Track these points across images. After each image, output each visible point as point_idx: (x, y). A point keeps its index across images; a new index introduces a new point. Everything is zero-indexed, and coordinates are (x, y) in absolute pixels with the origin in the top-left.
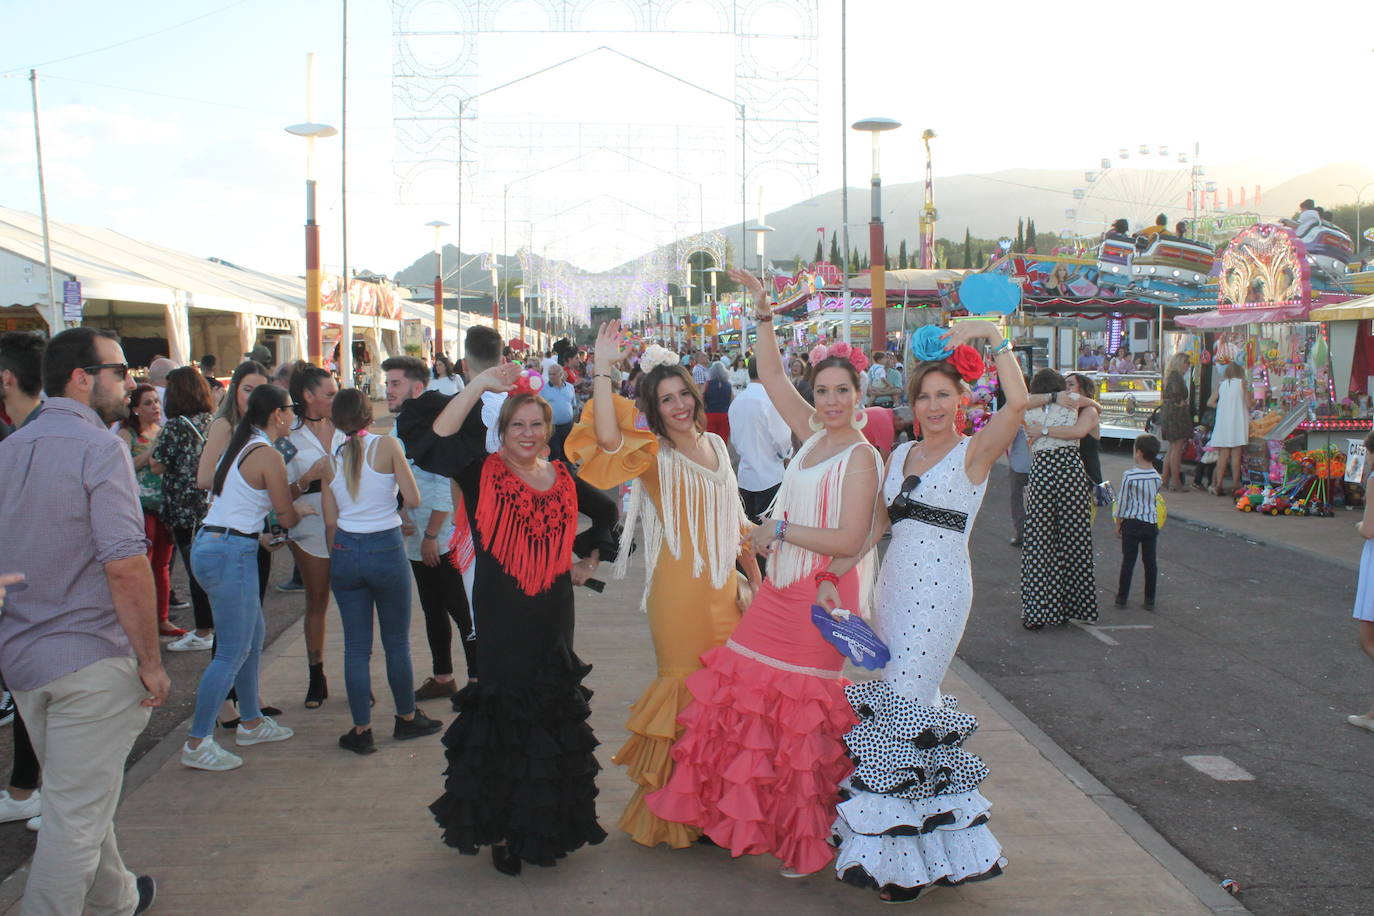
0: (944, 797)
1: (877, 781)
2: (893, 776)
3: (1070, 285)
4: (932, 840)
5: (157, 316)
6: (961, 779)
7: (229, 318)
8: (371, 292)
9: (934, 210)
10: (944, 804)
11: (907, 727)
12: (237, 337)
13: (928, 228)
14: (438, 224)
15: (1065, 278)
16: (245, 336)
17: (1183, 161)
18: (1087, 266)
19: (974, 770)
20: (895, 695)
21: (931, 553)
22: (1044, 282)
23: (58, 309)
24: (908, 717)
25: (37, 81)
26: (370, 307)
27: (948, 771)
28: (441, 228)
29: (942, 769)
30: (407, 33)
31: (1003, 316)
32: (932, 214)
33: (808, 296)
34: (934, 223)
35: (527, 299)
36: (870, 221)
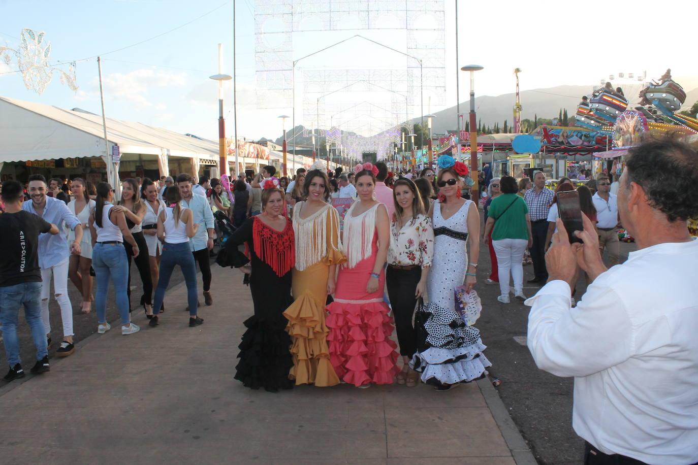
0: (462, 348)
1: (436, 342)
2: (442, 340)
3: (569, 140)
4: (458, 365)
5: (155, 160)
6: (468, 340)
7: (188, 160)
8: (254, 147)
9: (520, 106)
10: (462, 351)
11: (446, 320)
12: (191, 169)
13: (517, 114)
14: (284, 117)
15: (567, 136)
16: (194, 168)
17: (640, 80)
18: (577, 131)
19: (473, 337)
20: (440, 307)
21: (453, 249)
22: (557, 138)
23: (110, 158)
24: (446, 316)
25: (100, 62)
26: (253, 154)
27: (463, 338)
28: (286, 119)
29: (461, 337)
30: (261, 33)
31: (531, 154)
32: (519, 108)
33: (452, 147)
34: (520, 112)
35: (330, 150)
36: (470, 112)
